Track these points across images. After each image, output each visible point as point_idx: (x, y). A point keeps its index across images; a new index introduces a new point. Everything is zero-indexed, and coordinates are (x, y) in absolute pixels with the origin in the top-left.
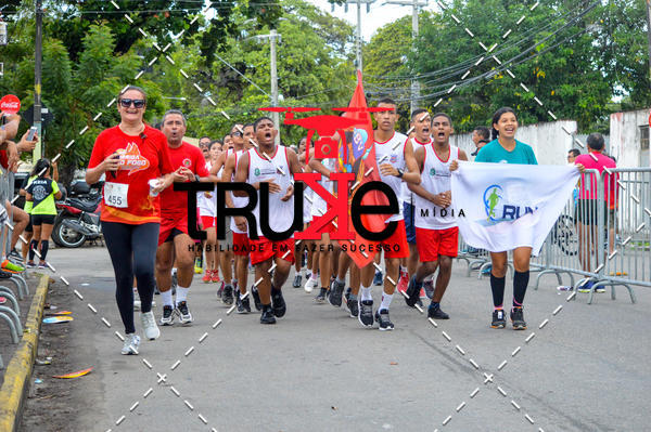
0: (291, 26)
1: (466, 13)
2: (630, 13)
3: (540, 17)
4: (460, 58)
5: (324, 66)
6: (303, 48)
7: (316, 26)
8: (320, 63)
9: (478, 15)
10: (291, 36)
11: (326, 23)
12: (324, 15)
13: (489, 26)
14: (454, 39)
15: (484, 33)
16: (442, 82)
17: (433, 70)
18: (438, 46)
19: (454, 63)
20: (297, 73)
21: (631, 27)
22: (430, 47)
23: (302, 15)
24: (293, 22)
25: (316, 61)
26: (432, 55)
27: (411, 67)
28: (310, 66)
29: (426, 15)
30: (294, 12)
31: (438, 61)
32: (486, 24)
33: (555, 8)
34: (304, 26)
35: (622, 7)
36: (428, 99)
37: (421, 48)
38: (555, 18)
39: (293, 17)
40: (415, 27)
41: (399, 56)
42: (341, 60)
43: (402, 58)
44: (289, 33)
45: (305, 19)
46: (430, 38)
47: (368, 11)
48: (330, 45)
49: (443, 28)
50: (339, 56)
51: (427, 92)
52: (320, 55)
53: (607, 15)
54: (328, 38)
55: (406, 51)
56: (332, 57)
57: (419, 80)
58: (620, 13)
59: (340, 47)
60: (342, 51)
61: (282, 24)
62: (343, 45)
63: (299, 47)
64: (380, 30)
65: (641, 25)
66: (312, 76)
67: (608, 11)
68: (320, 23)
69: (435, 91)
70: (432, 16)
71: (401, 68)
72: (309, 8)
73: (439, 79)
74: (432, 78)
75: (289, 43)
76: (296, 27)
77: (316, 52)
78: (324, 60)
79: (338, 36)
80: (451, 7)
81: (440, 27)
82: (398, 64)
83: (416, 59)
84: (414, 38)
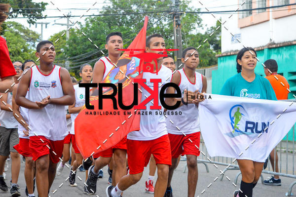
0: (11, 34)
1: (91, 29)
2: (167, 31)
3: (125, 32)
4: (88, 50)
5: (25, 53)
6: (16, 44)
7: (22, 34)
8: (24, 51)
9: (97, 31)
10: (10, 38)
11: (27, 33)
12: (26, 29)
13: (102, 35)
14: (85, 42)
15: (99, 39)
16: (79, 61)
17: (76, 55)
18: (78, 44)
19: (85, 52)
20: (13, 56)
21: (167, 38)
22: (74, 45)
23: (16, 29)
24: (11, 32)
25: (22, 50)
26: (75, 48)
27: (66, 54)
28: (19, 53)
29: (73, 30)
30: (12, 27)
31: (78, 51)
32: (100, 34)
33: (132, 28)
34: (17, 34)
35: (163, 28)
36: (73, 69)
37: (70, 45)
38: (132, 33)
39: (12, 29)
40: (68, 36)
41: (60, 49)
42: (33, 50)
43: (62, 50)
44: (10, 37)
45: (17, 30)
46: (74, 41)
47: (46, 27)
48: (29, 43)
49: (81, 36)
50: (32, 48)
51: (73, 65)
52: (24, 47)
53: (156, 32)
54: (28, 40)
55: (63, 47)
56: (29, 49)
57: (69, 60)
58: (162, 31)
59: (33, 44)
60: (34, 46)
61: (6, 33)
62: (34, 43)
63: (14, 43)
64: (51, 37)
65: (171, 37)
66: (20, 57)
67: (156, 30)
68: (24, 33)
69: (76, 65)
70: (76, 31)
71: (61, 54)
72: (19, 25)
73: (78, 60)
74: (75, 59)
75: (9, 41)
76: (13, 34)
77: (22, 46)
78: (26, 50)
79: (32, 39)
80: (84, 27)
81: (79, 36)
82: (60, 53)
83: (68, 50)
84: (67, 40)
